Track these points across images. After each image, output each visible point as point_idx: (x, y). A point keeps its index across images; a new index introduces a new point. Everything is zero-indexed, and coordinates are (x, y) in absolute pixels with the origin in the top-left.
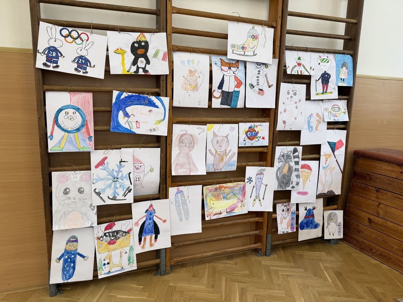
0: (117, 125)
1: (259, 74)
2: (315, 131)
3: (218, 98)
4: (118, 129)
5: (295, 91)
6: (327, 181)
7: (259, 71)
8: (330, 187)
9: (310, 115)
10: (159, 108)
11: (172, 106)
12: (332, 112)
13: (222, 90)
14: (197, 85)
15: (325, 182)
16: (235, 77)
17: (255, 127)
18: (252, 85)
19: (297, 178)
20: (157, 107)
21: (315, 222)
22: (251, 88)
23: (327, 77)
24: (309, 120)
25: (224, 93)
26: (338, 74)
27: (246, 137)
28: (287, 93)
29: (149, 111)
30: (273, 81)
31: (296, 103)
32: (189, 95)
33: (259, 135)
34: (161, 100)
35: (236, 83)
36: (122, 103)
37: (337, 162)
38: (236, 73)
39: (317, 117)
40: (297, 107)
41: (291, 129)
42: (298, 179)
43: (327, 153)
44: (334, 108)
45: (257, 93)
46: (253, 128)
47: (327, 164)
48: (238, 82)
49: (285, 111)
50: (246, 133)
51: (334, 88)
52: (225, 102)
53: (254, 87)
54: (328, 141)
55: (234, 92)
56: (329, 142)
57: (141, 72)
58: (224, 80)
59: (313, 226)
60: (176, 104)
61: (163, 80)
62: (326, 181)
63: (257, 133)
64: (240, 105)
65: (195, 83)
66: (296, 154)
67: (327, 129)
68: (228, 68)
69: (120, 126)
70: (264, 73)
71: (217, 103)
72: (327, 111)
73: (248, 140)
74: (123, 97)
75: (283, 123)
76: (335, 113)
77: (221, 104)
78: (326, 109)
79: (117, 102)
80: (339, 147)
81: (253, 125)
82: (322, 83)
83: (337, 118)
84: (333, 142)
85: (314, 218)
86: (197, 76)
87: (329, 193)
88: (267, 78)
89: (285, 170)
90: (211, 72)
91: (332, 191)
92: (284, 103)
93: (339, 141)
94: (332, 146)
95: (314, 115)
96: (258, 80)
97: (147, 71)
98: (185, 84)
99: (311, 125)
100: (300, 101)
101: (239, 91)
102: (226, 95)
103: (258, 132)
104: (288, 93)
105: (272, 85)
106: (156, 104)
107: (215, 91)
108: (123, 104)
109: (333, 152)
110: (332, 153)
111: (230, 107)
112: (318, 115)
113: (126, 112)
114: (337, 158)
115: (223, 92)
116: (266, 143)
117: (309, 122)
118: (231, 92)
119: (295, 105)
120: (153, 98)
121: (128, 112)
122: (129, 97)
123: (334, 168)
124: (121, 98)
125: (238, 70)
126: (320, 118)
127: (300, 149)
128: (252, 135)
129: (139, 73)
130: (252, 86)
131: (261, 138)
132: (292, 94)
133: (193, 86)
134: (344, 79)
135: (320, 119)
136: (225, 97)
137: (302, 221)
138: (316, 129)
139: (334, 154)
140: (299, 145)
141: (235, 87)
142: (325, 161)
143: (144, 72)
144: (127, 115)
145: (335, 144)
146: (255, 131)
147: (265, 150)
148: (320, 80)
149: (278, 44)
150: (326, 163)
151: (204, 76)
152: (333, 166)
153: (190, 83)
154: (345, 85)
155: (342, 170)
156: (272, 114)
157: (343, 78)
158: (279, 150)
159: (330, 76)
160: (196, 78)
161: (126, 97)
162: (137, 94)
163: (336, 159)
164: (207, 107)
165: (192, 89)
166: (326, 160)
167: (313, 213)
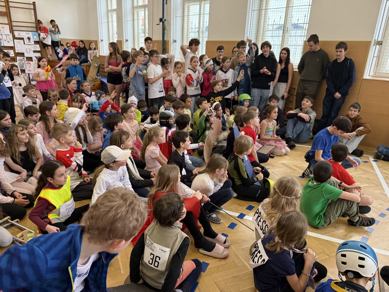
1: (7, 37)
17: (9, 51)
24: (26, 50)
26: (33, 38)
31: (21, 45)
41: (20, 52)
42: (26, 66)
45: (7, 42)
47: (36, 63)
49: (17, 47)
51: (33, 41)
54: (34, 56)
67: (33, 53)
72: (32, 48)
75: (17, 50)
76: (35, 48)
83: (37, 50)
88: (9, 38)
89: (22, 63)
92: (16, 45)
95: (28, 49)
96: (7, 39)
104: (17, 42)
116: (13, 56)
127: (25, 58)
130: (5, 40)
131: (12, 54)
132: (19, 43)
135: (30, 50)
138: (30, 52)
147: (14, 58)
148: (27, 39)
149: (11, 29)
154: (36, 40)
156: (14, 48)
158: (18, 58)
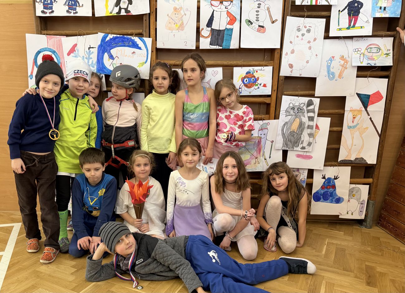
0: (102, 67)
1: (259, 7)
2: (338, 78)
3: (207, 37)
4: (104, 71)
5: (308, 28)
6: (355, 145)
7: (259, 4)
8: (359, 152)
9: (331, 58)
10: (141, 49)
11: (156, 48)
12: (366, 53)
13: (212, 29)
14: (183, 24)
15: (352, 147)
16: (228, 13)
17: (254, 72)
18: (249, 21)
19: (310, 137)
20: (140, 48)
21: (337, 196)
22: (249, 25)
23: (358, 6)
24: (329, 64)
25: (214, 32)
27: (243, 84)
28: (297, 30)
29: (132, 53)
30: (278, 15)
31: (309, 42)
32: (174, 35)
33: (259, 82)
34: (144, 41)
35: (229, 19)
36: (107, 45)
37: (372, 121)
38: (229, 7)
39: (341, 61)
40: (310, 48)
41: (301, 75)
42: (311, 139)
43: (354, 108)
44: (371, 48)
45: (257, 30)
46: (251, 73)
47: (355, 123)
48: (231, 19)
49: (293, 52)
50: (243, 80)
51: (367, 22)
52: (215, 42)
53: (252, 23)
54: (357, 93)
55: (226, 30)
56: (359, 95)
57: (123, 13)
58: (213, 17)
59: (334, 200)
60: (160, 45)
61: (146, 20)
62: (352, 144)
63: (257, 80)
64: (234, 45)
65: (181, 22)
66: (311, 107)
67: (357, 77)
68: (219, 2)
69: (105, 68)
70: (267, 6)
71: (205, 44)
72: (358, 52)
73: (244, 88)
74: (108, 39)
75: (290, 67)
76: (370, 54)
77: (210, 44)
78: (357, 50)
79: (103, 44)
80: (375, 101)
81: (252, 70)
82: (349, 14)
83: (374, 62)
84: (365, 95)
85: (335, 190)
86: (183, 14)
87: (357, 161)
88: (269, 12)
89: (295, 126)
90: (199, 8)
91: (362, 158)
92: (291, 42)
93: (376, 93)
94: (364, 99)
95: (337, 58)
96: (257, 15)
97: (129, 12)
98: (170, 23)
99: (332, 70)
100: (315, 40)
101: (232, 29)
102: (216, 33)
103: (258, 78)
104: (299, 30)
105: (276, 20)
106: (139, 46)
107: (203, 29)
108: (109, 47)
109: (366, 108)
110: (363, 109)
111: (221, 48)
112: (342, 58)
113: (111, 54)
114: (371, 116)
115: (212, 30)
117: (328, 67)
118: (223, 30)
119: (308, 45)
120: (136, 39)
121: (112, 54)
122: (114, 39)
123: (367, 128)
124: (106, 40)
125: (231, 5)
126: (347, 62)
127: (317, 101)
128: (249, 82)
129: (121, 14)
131: (262, 85)
132: (304, 31)
133: (178, 25)
134: (385, 8)
135: (346, 64)
136: (216, 36)
137: (318, 191)
138: (340, 76)
139: (366, 110)
140: (313, 96)
141: (228, 24)
142: (352, 118)
143: (126, 12)
144: (111, 57)
145: (368, 96)
146: (254, 77)
147: (267, 100)
148: (346, 10)
150: (353, 122)
151: (191, 14)
152: (364, 126)
153: (175, 22)
154: (387, 16)
155: (380, 132)
157: (383, 6)
158: (287, 101)
159: (362, 5)
160: (181, 16)
161: (111, 39)
162: (121, 36)
163: (369, 117)
164: (194, 48)
165: (177, 28)
166: (354, 118)
167: (335, 183)
